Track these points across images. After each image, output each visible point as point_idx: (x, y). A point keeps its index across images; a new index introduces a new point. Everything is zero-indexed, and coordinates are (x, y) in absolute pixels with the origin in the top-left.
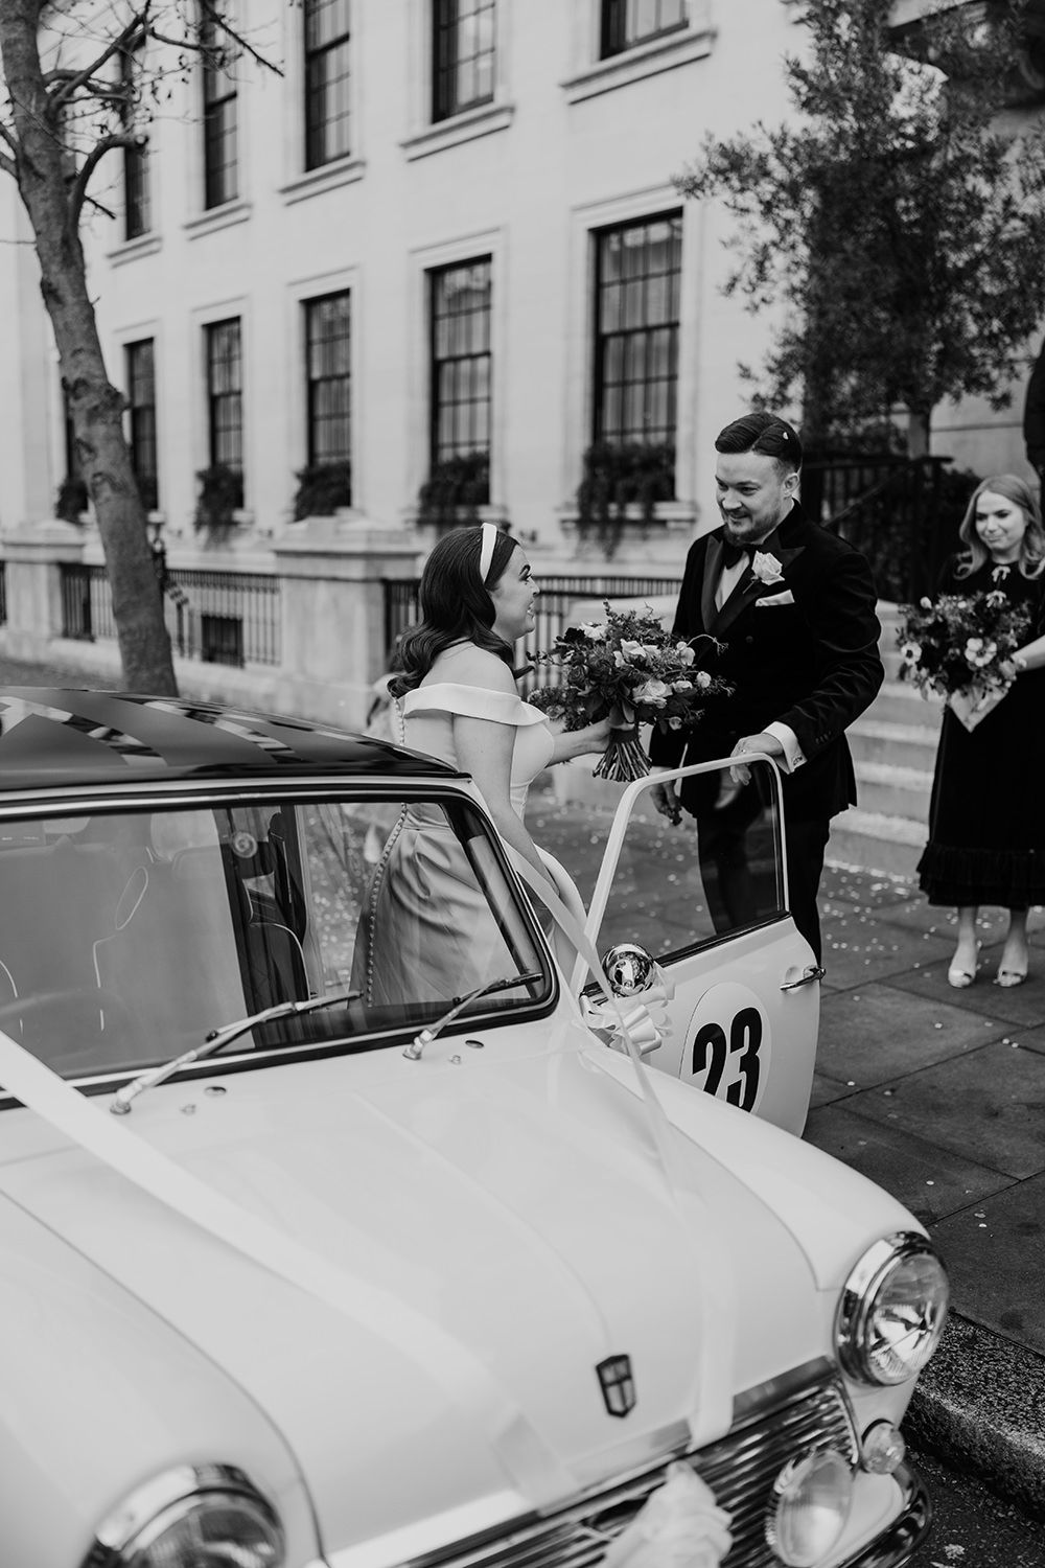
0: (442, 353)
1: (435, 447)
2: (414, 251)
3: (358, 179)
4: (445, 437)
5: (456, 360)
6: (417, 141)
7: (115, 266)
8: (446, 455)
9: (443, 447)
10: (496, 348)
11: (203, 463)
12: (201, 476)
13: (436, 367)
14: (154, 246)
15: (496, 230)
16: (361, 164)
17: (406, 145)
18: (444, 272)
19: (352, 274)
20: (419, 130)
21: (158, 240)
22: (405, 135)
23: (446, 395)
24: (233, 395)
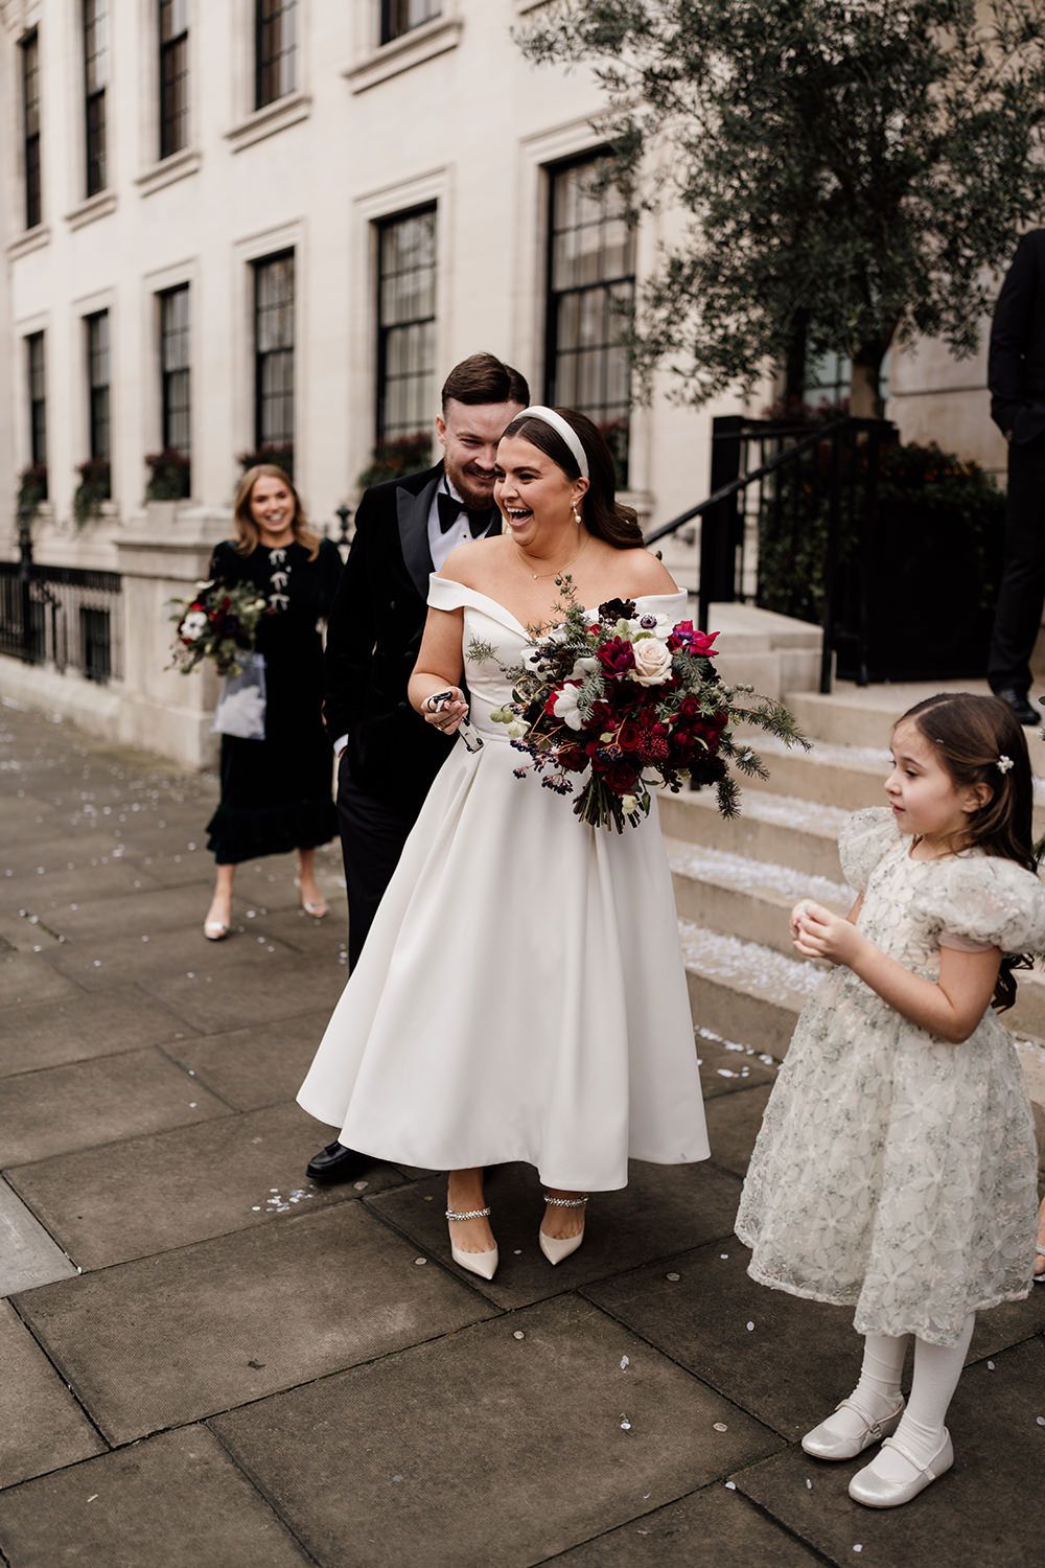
0: (390, 319)
1: (380, 428)
2: (359, 200)
3: (304, 119)
4: (392, 416)
5: (404, 326)
6: (361, 70)
7: (75, 229)
8: (393, 436)
9: (390, 427)
10: (441, 311)
11: (156, 448)
12: (150, 461)
13: (383, 335)
14: (109, 206)
15: (441, 171)
16: (306, 100)
17: (351, 75)
18: (384, 226)
19: (297, 229)
20: (365, 56)
21: (113, 198)
22: (350, 63)
23: (393, 368)
24: (185, 371)
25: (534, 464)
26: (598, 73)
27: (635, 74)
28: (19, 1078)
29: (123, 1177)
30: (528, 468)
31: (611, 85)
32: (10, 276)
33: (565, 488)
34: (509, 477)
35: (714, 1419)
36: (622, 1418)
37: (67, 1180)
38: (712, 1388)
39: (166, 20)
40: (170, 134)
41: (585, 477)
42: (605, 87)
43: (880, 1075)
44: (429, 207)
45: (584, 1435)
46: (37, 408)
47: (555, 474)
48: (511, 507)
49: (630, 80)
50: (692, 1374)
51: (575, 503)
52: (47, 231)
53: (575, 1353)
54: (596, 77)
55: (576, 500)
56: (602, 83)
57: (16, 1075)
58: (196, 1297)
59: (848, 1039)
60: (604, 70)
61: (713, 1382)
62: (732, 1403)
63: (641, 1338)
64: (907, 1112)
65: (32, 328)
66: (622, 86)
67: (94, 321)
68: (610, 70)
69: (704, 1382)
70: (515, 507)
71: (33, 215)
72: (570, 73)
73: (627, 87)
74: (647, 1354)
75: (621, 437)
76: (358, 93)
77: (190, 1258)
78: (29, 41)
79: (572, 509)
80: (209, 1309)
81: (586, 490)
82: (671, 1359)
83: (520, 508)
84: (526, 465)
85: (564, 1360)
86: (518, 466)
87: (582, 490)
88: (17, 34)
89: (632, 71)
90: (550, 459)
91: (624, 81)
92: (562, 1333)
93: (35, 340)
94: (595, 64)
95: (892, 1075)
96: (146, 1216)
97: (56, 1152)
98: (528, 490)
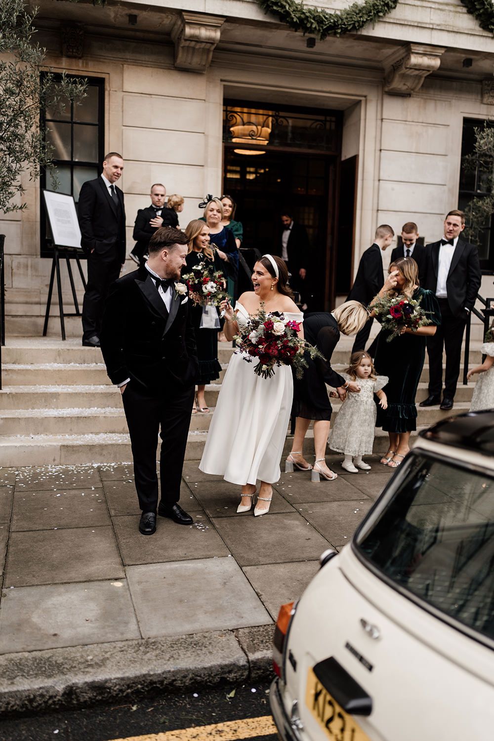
33: (271, 280)
47: (268, 275)
70: (257, 283)
79: (273, 285)
84: (260, 271)
86: (258, 271)
90: (268, 271)
98: (261, 278)
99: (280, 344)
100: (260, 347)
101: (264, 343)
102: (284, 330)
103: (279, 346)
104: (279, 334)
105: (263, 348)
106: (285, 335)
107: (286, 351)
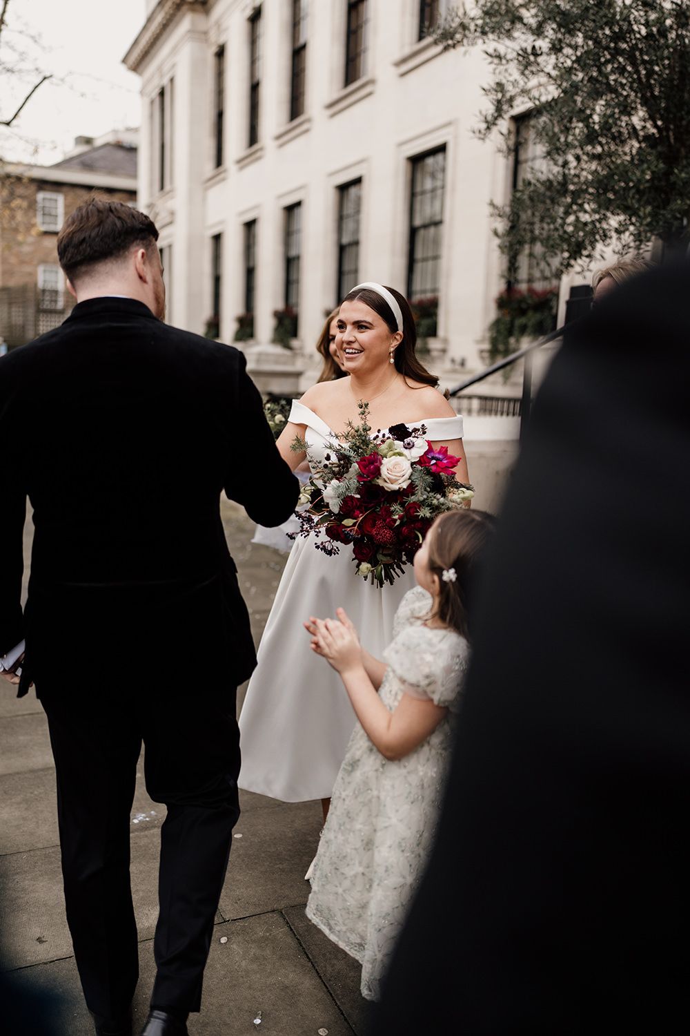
0: (417, 222)
1: (410, 294)
2: (402, 145)
3: (372, 93)
5: (425, 226)
6: (404, 61)
7: (241, 168)
8: (417, 298)
9: (415, 292)
10: (447, 218)
11: (280, 306)
12: (276, 314)
13: (413, 232)
14: (258, 154)
15: (449, 124)
16: (373, 81)
17: (398, 64)
18: (416, 161)
19: (364, 165)
20: (407, 51)
21: (261, 149)
22: (398, 56)
23: (419, 254)
24: (298, 258)
25: (369, 319)
26: (487, 53)
27: (512, 52)
28: (19, 718)
29: (40, 793)
30: (366, 322)
31: (496, 61)
32: (204, 199)
33: (388, 338)
34: (349, 327)
35: (321, 1024)
36: (257, 1015)
37: (5, 792)
38: (334, 1000)
39: (297, 35)
40: (296, 107)
41: (400, 331)
42: (491, 63)
43: (371, 790)
44: (442, 149)
45: (226, 1024)
46: (217, 280)
47: (381, 327)
48: (349, 349)
49: (509, 57)
50: (325, 985)
51: (392, 349)
52: (225, 171)
53: (256, 959)
54: (486, 56)
55: (393, 347)
56: (490, 59)
57: (18, 716)
58: (33, 885)
59: (357, 758)
60: (491, 51)
61: (337, 995)
62: (342, 1014)
63: (305, 953)
64: (386, 824)
65: (215, 231)
66: (504, 61)
67: (250, 226)
68: (495, 50)
69: (331, 994)
70: (353, 349)
71: (219, 161)
72: (467, 54)
73: (508, 61)
74: (303, 966)
75: (555, 298)
76: (403, 75)
77: (46, 856)
78: (220, 53)
79: (390, 353)
80: (37, 894)
81: (400, 341)
82: (317, 972)
83: (355, 349)
84: (362, 319)
85: (244, 964)
86: (357, 320)
87: (397, 340)
88: (214, 49)
89: (510, 50)
90: (379, 316)
91: (505, 58)
92: (254, 941)
93: (217, 238)
94: (485, 47)
95: (379, 791)
96: (37, 822)
97: (10, 772)
98: (364, 337)
99: (397, 511)
100: (348, 522)
101: (357, 512)
102: (407, 476)
103: (396, 517)
104: (395, 487)
105: (354, 525)
106: (411, 489)
107: (414, 528)
